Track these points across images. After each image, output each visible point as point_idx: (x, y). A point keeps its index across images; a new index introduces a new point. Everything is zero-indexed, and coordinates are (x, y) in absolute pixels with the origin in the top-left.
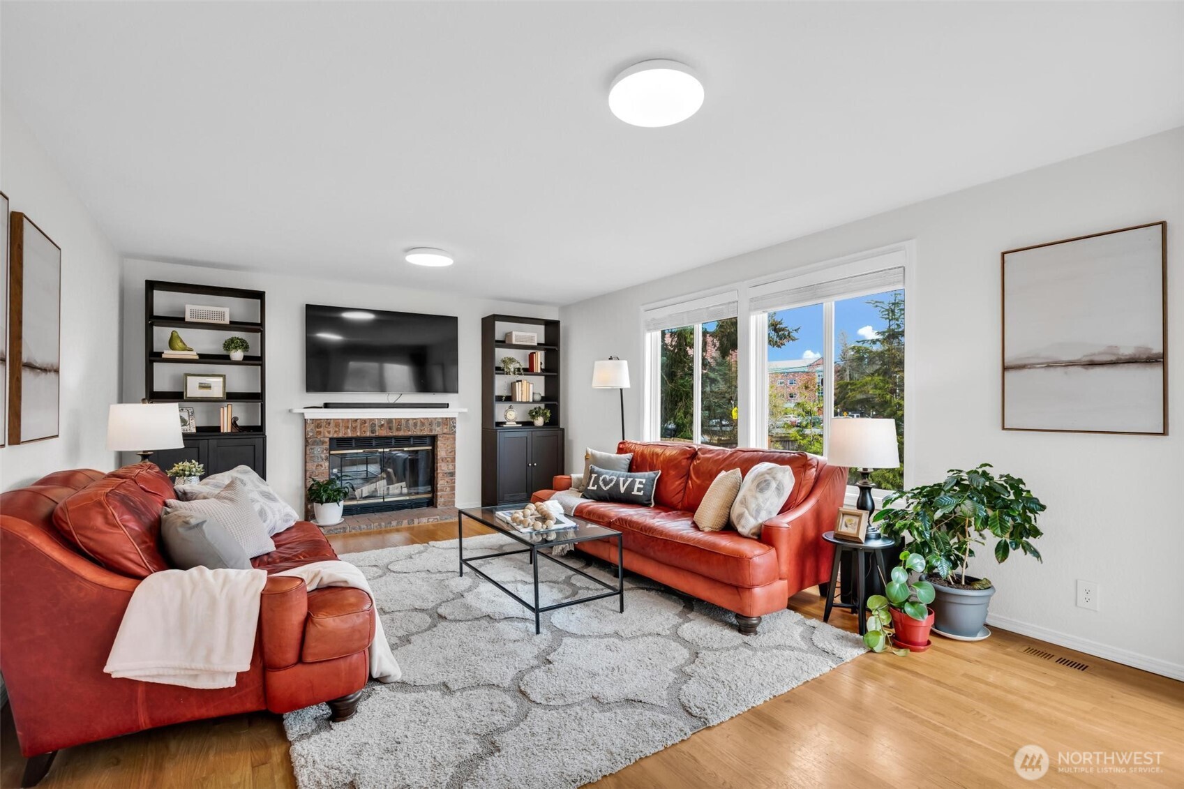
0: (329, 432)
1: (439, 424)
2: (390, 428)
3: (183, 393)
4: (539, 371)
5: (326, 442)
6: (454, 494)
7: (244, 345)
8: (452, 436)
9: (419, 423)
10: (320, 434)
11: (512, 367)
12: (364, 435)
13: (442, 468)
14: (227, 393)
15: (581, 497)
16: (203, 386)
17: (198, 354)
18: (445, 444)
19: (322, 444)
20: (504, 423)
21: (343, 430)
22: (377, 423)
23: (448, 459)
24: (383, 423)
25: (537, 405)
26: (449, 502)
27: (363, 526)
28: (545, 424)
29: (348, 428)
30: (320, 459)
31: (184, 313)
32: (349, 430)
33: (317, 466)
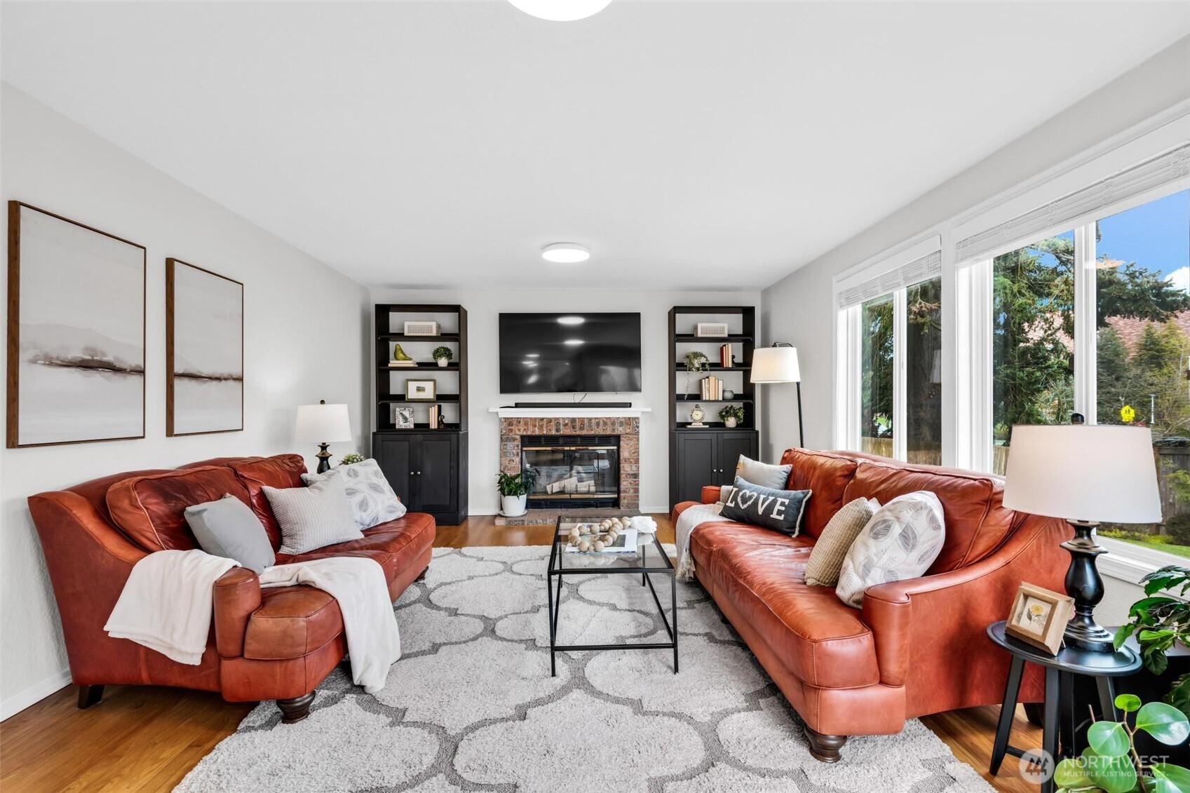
0: (519, 430)
1: (621, 424)
2: (574, 427)
3: (405, 395)
4: (730, 366)
5: (517, 439)
6: (638, 496)
7: (447, 352)
8: (635, 436)
9: (601, 423)
10: (512, 431)
11: (696, 363)
12: (550, 433)
13: (626, 468)
14: (437, 395)
15: (720, 515)
16: (419, 389)
17: (418, 363)
18: (627, 444)
19: (514, 441)
20: (690, 424)
21: (531, 428)
22: (561, 422)
23: (632, 460)
24: (567, 422)
25: (729, 404)
26: (633, 504)
27: (539, 521)
28: (738, 425)
29: (536, 426)
30: (512, 455)
31: (403, 329)
32: (536, 429)
33: (510, 461)
